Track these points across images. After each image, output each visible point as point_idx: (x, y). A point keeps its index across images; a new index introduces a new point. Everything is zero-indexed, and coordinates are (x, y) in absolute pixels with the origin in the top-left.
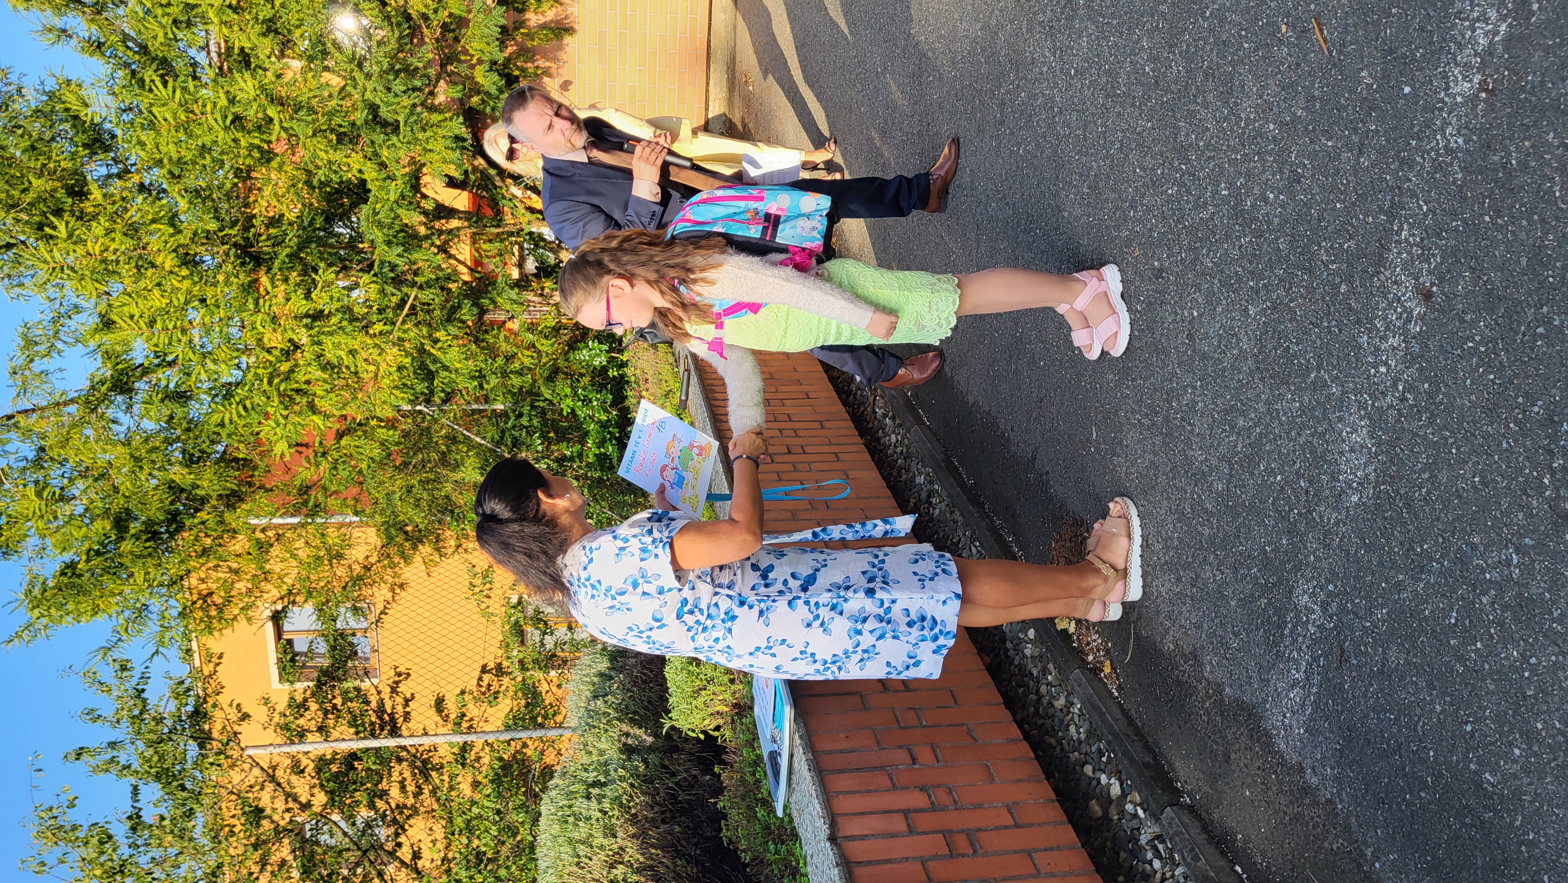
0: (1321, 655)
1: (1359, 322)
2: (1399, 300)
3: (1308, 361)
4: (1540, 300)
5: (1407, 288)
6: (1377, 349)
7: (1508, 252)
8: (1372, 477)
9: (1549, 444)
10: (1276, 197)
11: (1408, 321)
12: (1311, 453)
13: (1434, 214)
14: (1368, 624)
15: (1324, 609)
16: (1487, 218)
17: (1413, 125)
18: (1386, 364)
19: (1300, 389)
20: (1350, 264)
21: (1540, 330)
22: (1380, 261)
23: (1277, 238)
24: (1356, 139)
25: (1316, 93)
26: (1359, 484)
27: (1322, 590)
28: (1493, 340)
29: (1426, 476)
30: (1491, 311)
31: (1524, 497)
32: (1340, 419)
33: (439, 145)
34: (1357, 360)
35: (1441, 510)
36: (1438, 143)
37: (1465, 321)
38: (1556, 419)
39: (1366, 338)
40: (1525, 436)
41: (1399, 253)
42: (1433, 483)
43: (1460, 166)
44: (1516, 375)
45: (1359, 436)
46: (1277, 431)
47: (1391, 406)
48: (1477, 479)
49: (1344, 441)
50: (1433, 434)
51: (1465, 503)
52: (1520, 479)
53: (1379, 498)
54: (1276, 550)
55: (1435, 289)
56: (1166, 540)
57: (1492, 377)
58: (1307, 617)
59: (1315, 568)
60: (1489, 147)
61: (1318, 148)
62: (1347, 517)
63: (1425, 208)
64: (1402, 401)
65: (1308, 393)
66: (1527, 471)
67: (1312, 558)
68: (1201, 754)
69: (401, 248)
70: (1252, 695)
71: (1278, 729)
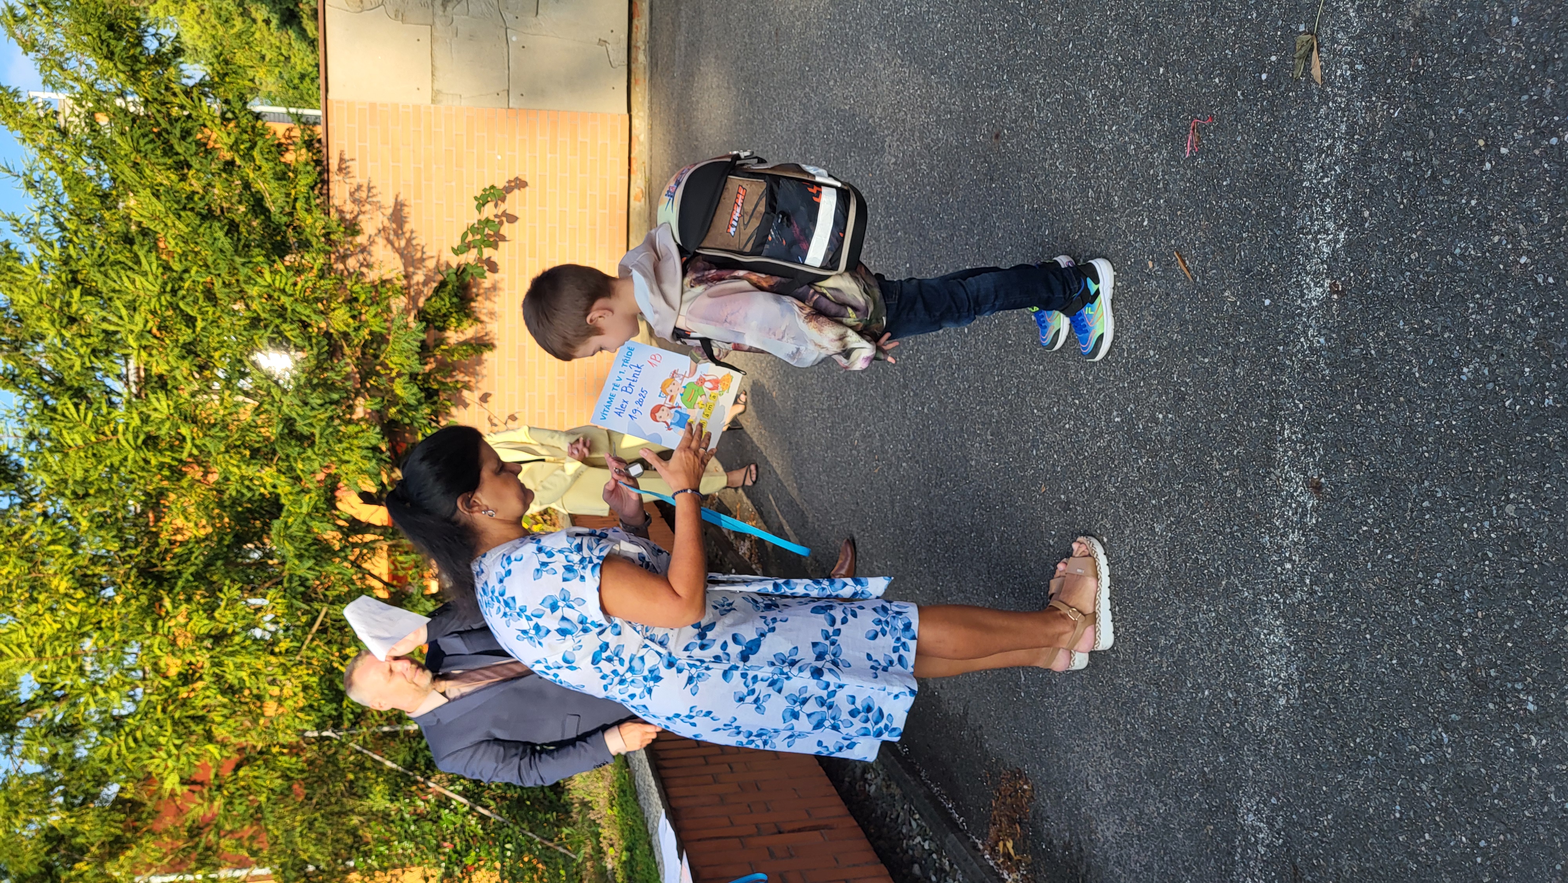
1: (1258, 523)
2: (1292, 496)
3: (1217, 569)
4: (1420, 476)
5: (1297, 483)
6: (1280, 547)
7: (1383, 436)
8: (1295, 677)
9: (1455, 614)
10: (1165, 417)
11: (1304, 515)
12: (1234, 661)
13: (1311, 410)
14: (1316, 834)
15: (1271, 826)
16: (1358, 407)
17: (1277, 334)
18: (1290, 560)
19: (1213, 598)
20: (1242, 469)
21: (1426, 504)
22: (1269, 462)
23: (1171, 455)
24: (1229, 352)
25: (1188, 317)
26: (1284, 685)
27: (1265, 805)
28: (1385, 521)
29: (1345, 667)
30: (1378, 493)
31: (1442, 673)
32: (1256, 622)
33: (355, 456)
34: (1263, 561)
35: (1367, 699)
36: (1303, 346)
37: (1356, 507)
38: (1457, 588)
39: (1267, 538)
40: (1431, 610)
41: (1285, 452)
42: (1354, 673)
43: (1326, 363)
44: (1412, 552)
45: (1276, 636)
46: (1198, 644)
47: (1301, 602)
48: (1394, 662)
49: (1263, 644)
50: (1345, 622)
51: (1388, 688)
52: (1435, 654)
53: (1305, 697)
54: (1214, 770)
55: (1323, 480)
56: (1105, 779)
57: (1390, 556)
58: (1255, 837)
59: (1256, 782)
60: (1349, 342)
61: (1196, 366)
62: (1278, 722)
63: (1301, 406)
64: (1311, 594)
65: (1222, 600)
66: (1440, 645)
67: (1251, 772)
69: (312, 560)
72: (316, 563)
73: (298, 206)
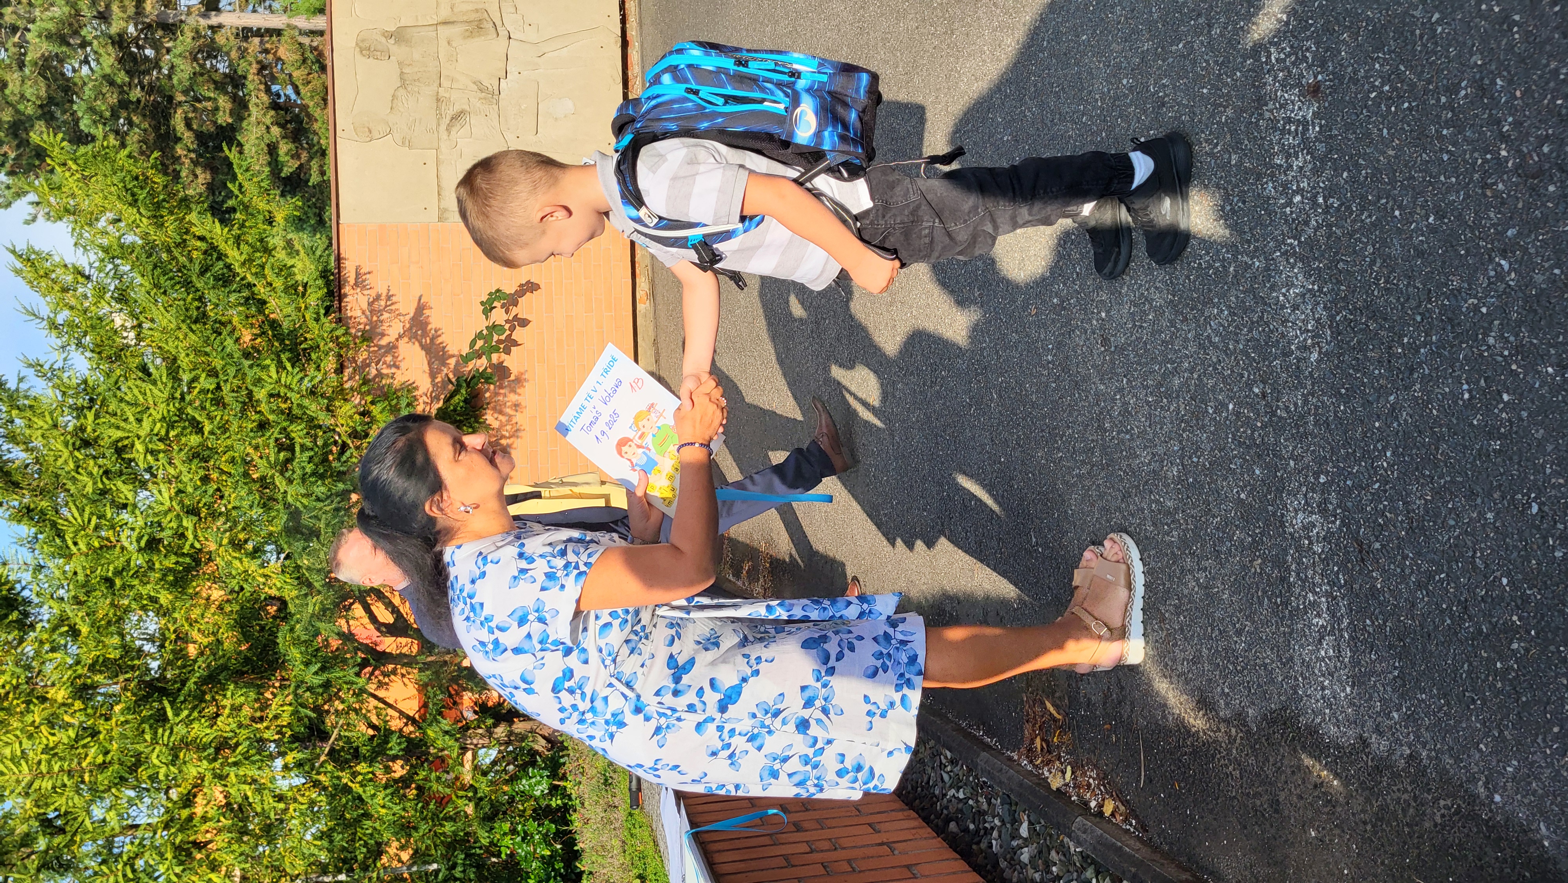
0: (1338, 573)
1: (1259, 177)
2: (1290, 118)
5: (1292, 102)
6: (1285, 186)
8: (1324, 319)
9: (1490, 114)
11: (1306, 130)
12: (1255, 349)
14: (1377, 486)
15: (1323, 511)
18: (1300, 191)
19: (1223, 295)
20: (1233, 132)
22: (1260, 101)
26: (1313, 338)
27: (1314, 491)
28: (1394, 70)
29: (1378, 265)
31: (1488, 191)
32: (1272, 288)
34: (1270, 215)
35: (1407, 286)
37: (1360, 79)
38: (1487, 83)
39: (1271, 185)
40: (1462, 129)
42: (1388, 266)
44: (1429, 82)
45: (1296, 287)
46: (1213, 358)
47: (1318, 227)
48: (1431, 220)
50: (1370, 216)
51: (1430, 254)
52: (1476, 176)
53: (1339, 333)
54: (1252, 489)
57: (1406, 105)
58: (1309, 538)
59: (1299, 472)
61: (1171, 60)
62: (1313, 384)
64: (1326, 212)
65: (1233, 290)
66: (1479, 162)
67: (1292, 463)
68: (1245, 828)
69: (319, 665)
70: (1279, 694)
71: (1321, 713)
72: (323, 669)
73: (307, 317)
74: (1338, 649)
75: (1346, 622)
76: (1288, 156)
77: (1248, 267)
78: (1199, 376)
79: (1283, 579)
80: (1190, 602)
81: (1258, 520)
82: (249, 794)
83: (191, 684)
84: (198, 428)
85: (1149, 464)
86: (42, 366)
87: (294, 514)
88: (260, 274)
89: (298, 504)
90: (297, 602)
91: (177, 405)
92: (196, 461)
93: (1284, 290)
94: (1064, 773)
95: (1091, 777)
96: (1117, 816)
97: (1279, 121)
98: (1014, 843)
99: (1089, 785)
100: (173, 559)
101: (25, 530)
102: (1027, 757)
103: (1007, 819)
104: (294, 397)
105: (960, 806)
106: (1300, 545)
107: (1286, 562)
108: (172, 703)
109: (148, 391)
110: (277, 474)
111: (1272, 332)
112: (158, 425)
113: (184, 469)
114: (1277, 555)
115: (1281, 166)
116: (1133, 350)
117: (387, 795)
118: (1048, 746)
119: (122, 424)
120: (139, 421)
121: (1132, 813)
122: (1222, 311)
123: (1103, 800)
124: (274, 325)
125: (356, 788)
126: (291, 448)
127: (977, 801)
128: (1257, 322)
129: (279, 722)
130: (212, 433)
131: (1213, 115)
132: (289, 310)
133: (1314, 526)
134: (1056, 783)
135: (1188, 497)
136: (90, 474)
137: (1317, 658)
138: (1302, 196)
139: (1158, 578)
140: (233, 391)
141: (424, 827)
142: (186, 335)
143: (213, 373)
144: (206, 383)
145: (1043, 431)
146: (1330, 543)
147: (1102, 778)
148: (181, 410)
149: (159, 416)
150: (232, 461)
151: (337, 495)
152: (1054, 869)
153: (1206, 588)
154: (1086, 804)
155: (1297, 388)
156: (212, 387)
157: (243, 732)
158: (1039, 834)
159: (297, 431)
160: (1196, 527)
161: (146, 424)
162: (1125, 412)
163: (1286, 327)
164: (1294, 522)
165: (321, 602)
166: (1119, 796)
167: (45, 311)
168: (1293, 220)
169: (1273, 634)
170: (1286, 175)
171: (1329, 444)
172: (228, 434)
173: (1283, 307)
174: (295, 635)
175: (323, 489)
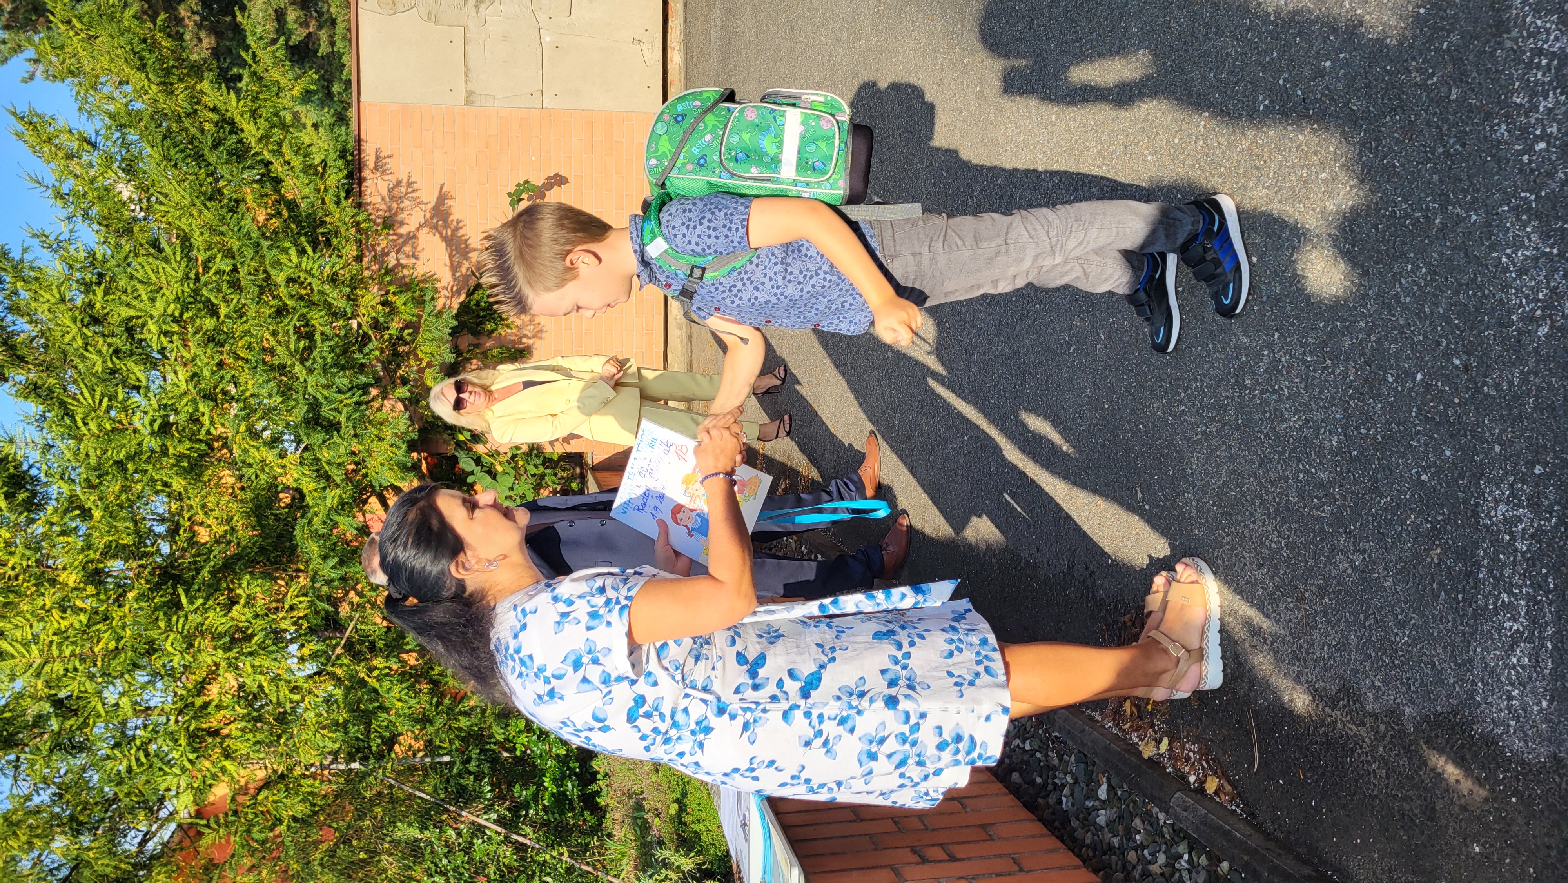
0: (1546, 576)
1: (1488, 116)
2: (1541, 49)
3: (1427, 209)
5: (1547, 30)
12: (1459, 315)
18: (1545, 137)
19: (1422, 249)
20: (1458, 61)
22: (1500, 28)
27: (1524, 482)
34: (1498, 162)
39: (1504, 127)
54: (1438, 472)
59: (1506, 458)
65: (1436, 245)
68: (1387, 830)
69: (337, 559)
70: (1449, 697)
71: (1504, 723)
72: (342, 563)
73: (327, 200)
74: (1535, 658)
75: (1550, 630)
76: (1533, 94)
77: (1460, 219)
78: (1379, 339)
79: (1469, 574)
80: (1339, 583)
81: (1442, 506)
82: (265, 684)
83: (205, 574)
84: (213, 312)
85: (1301, 429)
86: (47, 237)
87: (314, 406)
88: (278, 152)
89: (319, 396)
90: (315, 494)
91: (191, 285)
92: (211, 345)
93: (1509, 251)
94: (1158, 742)
95: (1191, 750)
96: (1222, 796)
97: (1525, 53)
98: (1089, 804)
99: (1188, 759)
100: (188, 445)
101: (33, 407)
102: (1114, 720)
103: (1082, 778)
104: (316, 283)
105: (1026, 757)
106: (1497, 540)
107: (1474, 555)
108: (187, 592)
109: (160, 269)
110: (297, 363)
111: (1486, 297)
112: (172, 306)
113: (200, 352)
114: (1464, 548)
115: (1521, 105)
116: (1291, 303)
117: (403, 689)
118: (1139, 711)
119: (135, 303)
120: (153, 300)
121: (1239, 794)
122: (1419, 268)
123: (1205, 776)
124: (292, 205)
125: (372, 682)
126: (310, 336)
127: (1046, 756)
128: (1467, 285)
129: (295, 613)
130: (228, 316)
131: (1430, 40)
132: (307, 191)
133: (1520, 520)
134: (1148, 751)
135: (1349, 471)
136: (99, 352)
137: (1506, 666)
138: (1548, 143)
139: (1300, 554)
140: (250, 274)
141: (439, 722)
142: (200, 213)
143: (229, 254)
144: (221, 263)
145: (1161, 380)
146: (1539, 542)
147: (1204, 753)
148: (196, 292)
149: (172, 297)
150: (249, 347)
151: (358, 387)
152: (1138, 837)
153: (1363, 572)
154: (1184, 778)
155: (1514, 364)
156: (228, 269)
157: (259, 622)
158: (1120, 799)
159: (317, 318)
160: (1356, 505)
161: (160, 304)
162: (1274, 369)
163: (1507, 293)
164: (1493, 513)
165: (340, 496)
166: (1224, 775)
167: (51, 178)
168: (1532, 171)
169: (1448, 631)
170: (1527, 117)
171: (1553, 431)
172: (244, 319)
173: (1506, 270)
174: (313, 529)
175: (345, 381)
